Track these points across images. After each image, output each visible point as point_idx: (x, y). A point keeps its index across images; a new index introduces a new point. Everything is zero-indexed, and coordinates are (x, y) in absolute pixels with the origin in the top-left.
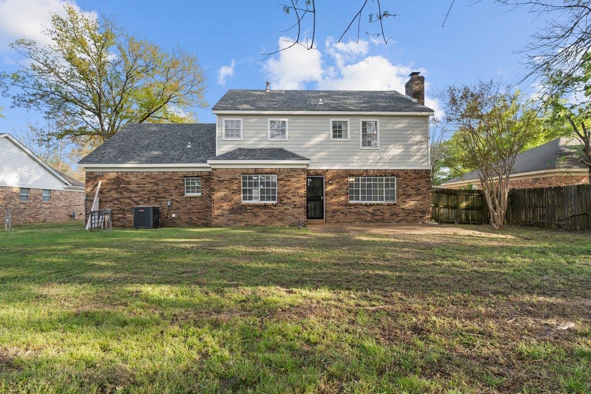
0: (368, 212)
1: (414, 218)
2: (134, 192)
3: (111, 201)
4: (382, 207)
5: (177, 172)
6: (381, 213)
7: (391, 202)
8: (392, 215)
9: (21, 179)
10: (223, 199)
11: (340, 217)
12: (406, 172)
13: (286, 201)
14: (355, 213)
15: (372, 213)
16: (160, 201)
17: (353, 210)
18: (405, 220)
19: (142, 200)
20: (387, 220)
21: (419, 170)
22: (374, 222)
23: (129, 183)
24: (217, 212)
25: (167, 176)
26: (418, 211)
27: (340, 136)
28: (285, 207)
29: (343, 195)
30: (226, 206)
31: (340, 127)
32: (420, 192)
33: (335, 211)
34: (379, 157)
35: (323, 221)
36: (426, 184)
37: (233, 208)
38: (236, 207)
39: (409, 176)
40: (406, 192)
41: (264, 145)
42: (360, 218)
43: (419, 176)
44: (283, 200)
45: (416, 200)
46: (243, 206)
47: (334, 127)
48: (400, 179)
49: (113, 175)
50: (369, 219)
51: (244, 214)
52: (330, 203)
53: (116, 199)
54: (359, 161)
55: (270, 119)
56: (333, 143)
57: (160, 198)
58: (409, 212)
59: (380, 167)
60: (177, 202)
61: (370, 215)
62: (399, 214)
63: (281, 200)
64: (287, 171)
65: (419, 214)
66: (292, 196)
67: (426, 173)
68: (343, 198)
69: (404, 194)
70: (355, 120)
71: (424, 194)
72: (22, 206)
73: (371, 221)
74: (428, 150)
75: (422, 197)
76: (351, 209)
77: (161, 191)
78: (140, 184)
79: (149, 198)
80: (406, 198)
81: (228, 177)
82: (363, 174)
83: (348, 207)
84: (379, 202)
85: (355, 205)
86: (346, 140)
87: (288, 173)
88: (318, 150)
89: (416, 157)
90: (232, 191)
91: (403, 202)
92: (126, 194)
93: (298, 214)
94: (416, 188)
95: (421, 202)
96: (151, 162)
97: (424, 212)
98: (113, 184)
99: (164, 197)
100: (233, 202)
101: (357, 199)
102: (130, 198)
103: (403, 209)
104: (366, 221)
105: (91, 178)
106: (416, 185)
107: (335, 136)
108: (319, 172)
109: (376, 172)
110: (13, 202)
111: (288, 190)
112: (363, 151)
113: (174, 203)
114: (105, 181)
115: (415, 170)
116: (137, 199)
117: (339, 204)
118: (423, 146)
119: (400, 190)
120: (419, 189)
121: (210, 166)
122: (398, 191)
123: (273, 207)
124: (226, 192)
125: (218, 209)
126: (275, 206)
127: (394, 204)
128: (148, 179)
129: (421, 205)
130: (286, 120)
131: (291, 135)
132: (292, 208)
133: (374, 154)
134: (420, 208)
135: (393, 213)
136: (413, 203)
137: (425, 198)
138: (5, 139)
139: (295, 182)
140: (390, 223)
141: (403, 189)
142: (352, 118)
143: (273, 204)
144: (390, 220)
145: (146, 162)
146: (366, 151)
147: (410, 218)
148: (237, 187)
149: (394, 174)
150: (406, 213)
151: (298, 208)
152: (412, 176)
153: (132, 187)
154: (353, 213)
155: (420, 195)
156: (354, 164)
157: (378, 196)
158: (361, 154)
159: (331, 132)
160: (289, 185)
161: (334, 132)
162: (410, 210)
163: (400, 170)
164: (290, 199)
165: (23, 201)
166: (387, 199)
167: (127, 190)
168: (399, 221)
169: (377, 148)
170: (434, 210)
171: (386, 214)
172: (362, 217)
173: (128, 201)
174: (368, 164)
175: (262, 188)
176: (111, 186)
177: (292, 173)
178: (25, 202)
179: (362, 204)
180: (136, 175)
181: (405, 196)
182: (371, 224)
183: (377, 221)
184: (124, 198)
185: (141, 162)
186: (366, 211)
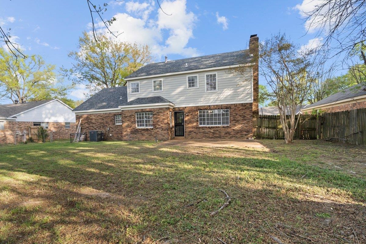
0: (211, 132)
1: (240, 136)
2: (94, 124)
3: (86, 128)
4: (219, 128)
5: (111, 113)
6: (219, 132)
7: (226, 125)
8: (226, 133)
9: (65, 119)
10: (127, 126)
11: (194, 135)
12: (235, 105)
13: (158, 126)
14: (202, 132)
15: (213, 133)
16: (105, 128)
17: (201, 130)
18: (235, 136)
19: (97, 128)
20: (223, 137)
21: (245, 103)
22: (214, 138)
23: (92, 119)
24: (125, 133)
25: (107, 115)
26: (244, 131)
27: (193, 86)
28: (157, 130)
29: (195, 122)
30: (129, 130)
31: (193, 80)
32: (245, 118)
33: (190, 132)
34: (217, 97)
35: (184, 137)
36: (250, 113)
37: (132, 131)
38: (133, 130)
39: (238, 108)
40: (235, 119)
41: (151, 95)
42: (206, 136)
43: (245, 107)
44: (156, 126)
45: (243, 124)
46: (136, 130)
47: (189, 80)
48: (232, 110)
49: (85, 116)
50: (211, 136)
51: (137, 134)
52: (187, 127)
53: (88, 127)
54: (205, 100)
55: (153, 80)
56: (189, 90)
57: (104, 126)
58: (237, 132)
59: (218, 103)
60: (112, 128)
61: (212, 134)
62: (231, 133)
63: (155, 126)
64: (158, 110)
65: (245, 133)
66: (161, 123)
67: (250, 105)
68: (195, 124)
69: (234, 120)
70: (202, 75)
71: (249, 119)
72: (67, 131)
73: (212, 137)
74: (251, 90)
75: (247, 122)
76: (200, 130)
77: (105, 123)
78: (96, 120)
79: (100, 126)
80: (236, 122)
81: (129, 114)
82: (207, 109)
83: (198, 129)
84: (217, 125)
85: (202, 127)
86: (197, 88)
87: (159, 111)
88: (180, 95)
89: (243, 95)
90: (131, 122)
91: (233, 125)
92: (91, 125)
93: (164, 134)
94: (242, 116)
95: (246, 125)
96: (99, 109)
97: (248, 132)
98: (86, 120)
99: (106, 126)
100: (132, 128)
101: (204, 124)
102: (93, 127)
103: (234, 130)
104: (209, 137)
105: (78, 118)
106: (242, 114)
107: (190, 86)
108: (181, 109)
109: (215, 106)
110: (62, 129)
111: (158, 120)
112: (207, 94)
113: (111, 129)
114: (83, 119)
115: (242, 104)
116: (95, 127)
117: (193, 127)
118: (248, 87)
119: (232, 118)
120: (244, 116)
121: (120, 109)
122: (230, 118)
123: (151, 130)
124: (129, 123)
125: (125, 132)
126: (152, 129)
127: (227, 127)
128: (100, 117)
129: (246, 127)
130: (162, 79)
131: (165, 88)
132: (161, 130)
133: (214, 95)
134: (245, 129)
135: (226, 132)
136: (240, 126)
137: (249, 122)
138: (56, 101)
139: (162, 116)
140: (225, 138)
141: (233, 117)
142: (199, 74)
143: (151, 128)
144: (225, 136)
145: (98, 109)
146: (209, 93)
147: (238, 135)
148: (133, 119)
149: (228, 107)
150: (236, 132)
151: (164, 130)
152: (240, 108)
153: (93, 121)
154: (201, 133)
155: (246, 120)
156: (201, 103)
157: (217, 121)
158: (206, 96)
159: (188, 84)
160: (159, 118)
161: (189, 83)
162: (239, 130)
163: (232, 104)
164: (160, 125)
165: (67, 129)
166: (223, 123)
167: (91, 122)
168: (231, 138)
169: (216, 91)
170: (258, 130)
171: (222, 133)
172: (207, 135)
173: (92, 128)
174: (210, 102)
175: (146, 119)
176: (85, 121)
177: (160, 111)
178: (68, 129)
179: (206, 127)
180: (95, 115)
181: (235, 121)
182: (212, 139)
183: (216, 137)
184: (90, 127)
185: (96, 109)
186: (209, 131)
